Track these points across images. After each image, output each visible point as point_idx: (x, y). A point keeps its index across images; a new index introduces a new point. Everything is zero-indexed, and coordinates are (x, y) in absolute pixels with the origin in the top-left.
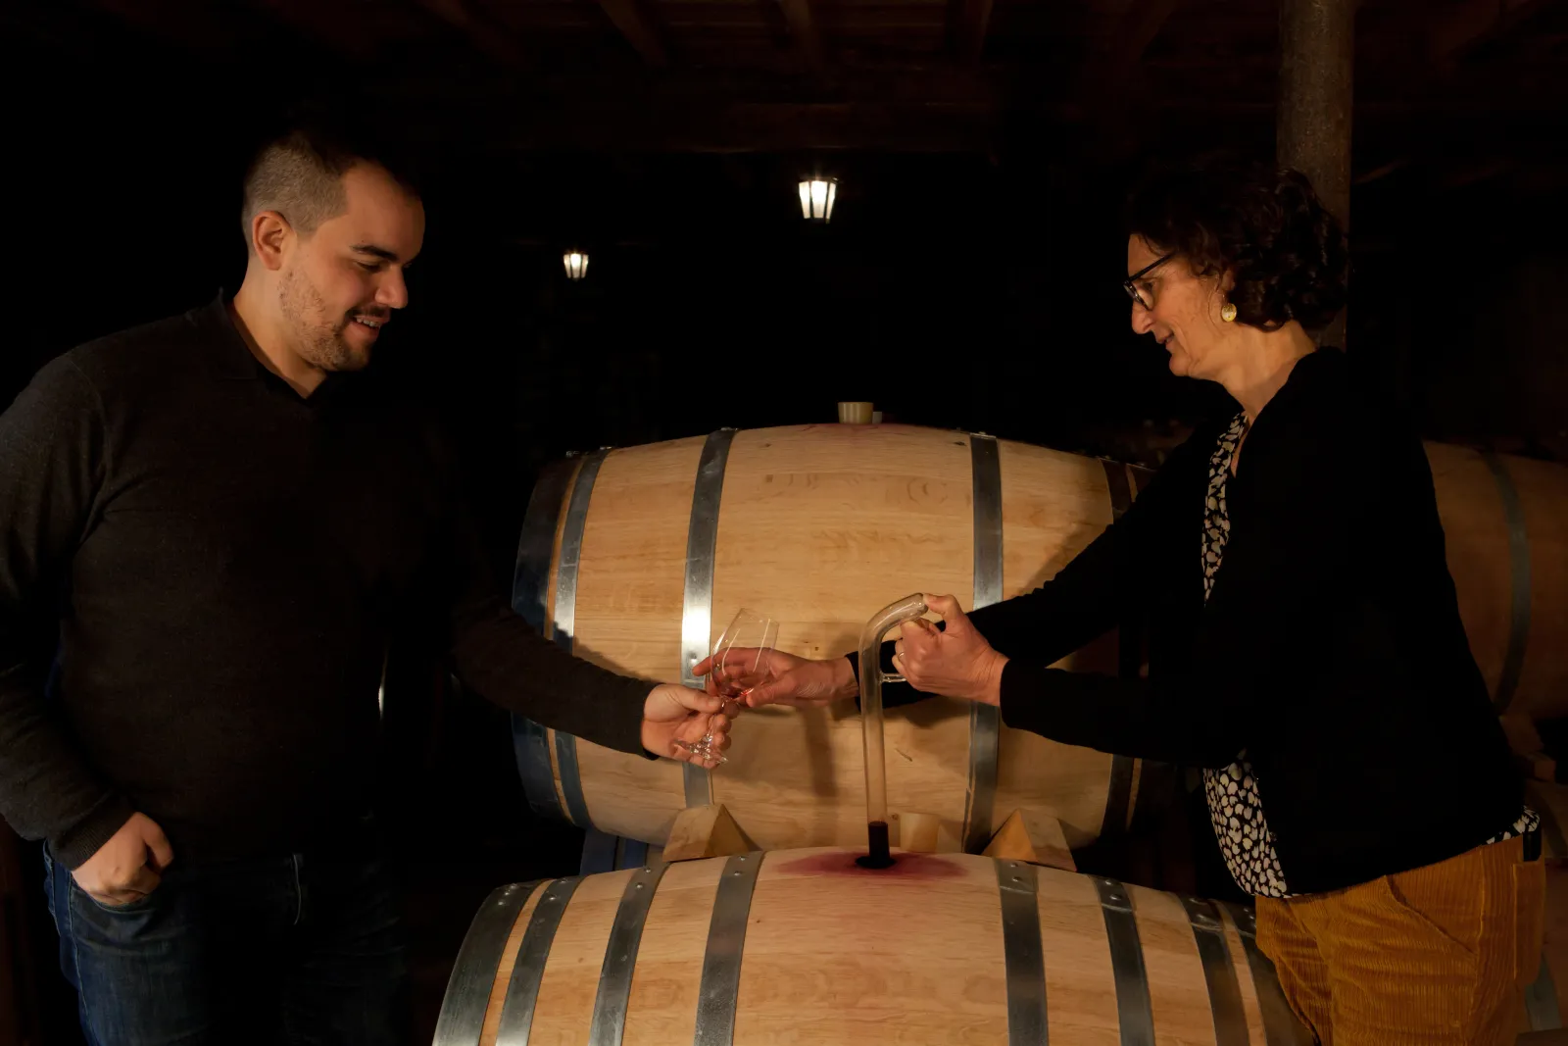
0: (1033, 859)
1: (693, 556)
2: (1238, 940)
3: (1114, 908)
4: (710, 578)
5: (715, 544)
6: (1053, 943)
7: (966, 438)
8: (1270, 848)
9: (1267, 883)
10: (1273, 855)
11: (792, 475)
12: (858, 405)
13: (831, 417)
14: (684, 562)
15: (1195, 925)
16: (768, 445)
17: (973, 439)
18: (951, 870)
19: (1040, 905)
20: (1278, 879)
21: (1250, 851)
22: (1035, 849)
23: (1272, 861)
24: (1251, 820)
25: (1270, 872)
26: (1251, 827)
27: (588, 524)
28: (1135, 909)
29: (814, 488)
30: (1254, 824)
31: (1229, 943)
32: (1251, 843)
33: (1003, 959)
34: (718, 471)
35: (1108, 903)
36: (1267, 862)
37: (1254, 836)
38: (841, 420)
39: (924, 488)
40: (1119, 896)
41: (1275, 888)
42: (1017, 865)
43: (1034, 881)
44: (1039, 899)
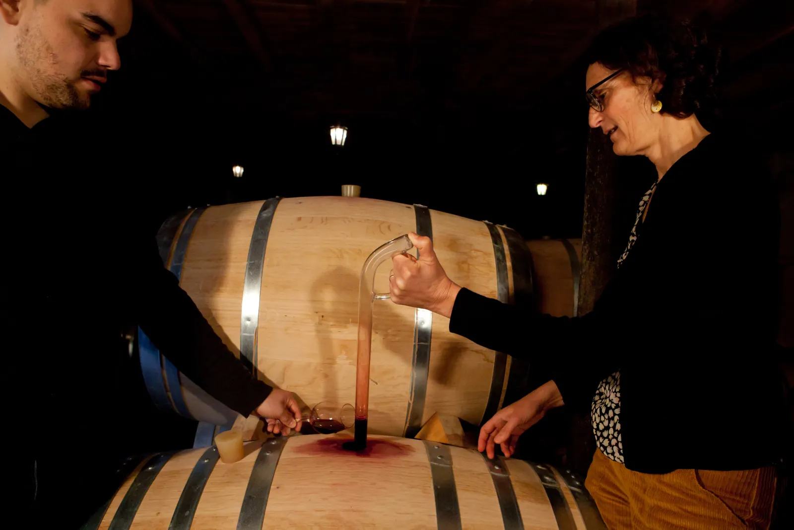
0: (446, 441)
1: (251, 260)
2: (569, 492)
3: (496, 474)
4: (261, 274)
5: (265, 253)
6: (464, 498)
7: (412, 207)
8: (618, 434)
9: (613, 454)
10: (620, 439)
11: (313, 218)
12: (353, 187)
13: (338, 193)
14: (245, 263)
15: (545, 484)
16: (300, 203)
17: (415, 207)
18: (400, 450)
19: (455, 473)
20: (620, 454)
21: (602, 431)
22: (448, 436)
23: (618, 442)
24: (605, 414)
25: (615, 448)
26: (605, 418)
27: (192, 242)
28: (510, 474)
29: (326, 224)
30: (606, 417)
31: (565, 494)
32: (603, 427)
33: (435, 513)
34: (270, 215)
35: (493, 472)
36: (614, 442)
37: (606, 423)
38: (342, 195)
39: (389, 227)
40: (499, 467)
41: (618, 458)
42: (438, 447)
43: (450, 458)
44: (454, 469)
